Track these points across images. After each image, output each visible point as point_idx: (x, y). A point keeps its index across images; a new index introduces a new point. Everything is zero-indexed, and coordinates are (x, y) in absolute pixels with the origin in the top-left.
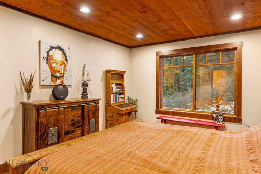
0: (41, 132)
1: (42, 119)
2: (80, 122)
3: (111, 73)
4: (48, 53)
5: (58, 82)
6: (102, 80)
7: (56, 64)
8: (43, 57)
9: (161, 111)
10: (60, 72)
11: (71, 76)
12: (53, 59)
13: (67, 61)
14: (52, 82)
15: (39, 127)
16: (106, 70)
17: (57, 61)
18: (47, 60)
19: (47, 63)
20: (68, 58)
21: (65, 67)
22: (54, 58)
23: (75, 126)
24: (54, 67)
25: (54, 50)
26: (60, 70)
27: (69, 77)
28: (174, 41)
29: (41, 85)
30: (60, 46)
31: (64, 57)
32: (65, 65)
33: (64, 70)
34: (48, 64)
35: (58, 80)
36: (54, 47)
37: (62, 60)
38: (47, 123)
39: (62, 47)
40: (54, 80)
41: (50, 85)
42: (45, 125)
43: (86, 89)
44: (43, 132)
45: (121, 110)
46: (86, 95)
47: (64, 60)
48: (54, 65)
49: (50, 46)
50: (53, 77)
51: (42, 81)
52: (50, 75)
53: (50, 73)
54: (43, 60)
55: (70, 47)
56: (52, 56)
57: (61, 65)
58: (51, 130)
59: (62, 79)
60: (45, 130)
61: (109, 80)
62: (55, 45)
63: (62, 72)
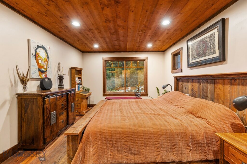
0: (46, 115)
1: (47, 106)
2: (66, 106)
3: (76, 70)
4: (36, 50)
5: (43, 76)
6: (68, 75)
7: (42, 61)
8: (32, 54)
9: (106, 94)
10: (44, 67)
11: (51, 71)
12: (39, 57)
13: (48, 59)
14: (39, 76)
15: (45, 112)
16: (71, 67)
17: (42, 58)
18: (35, 57)
19: (35, 59)
20: (49, 57)
21: (47, 64)
22: (40, 55)
23: (64, 109)
24: (40, 63)
25: (40, 48)
26: (44, 66)
27: (50, 72)
28: (114, 52)
29: (32, 78)
30: (43, 46)
31: (47, 55)
32: (47, 62)
33: (47, 66)
34: (36, 61)
35: (43, 74)
36: (40, 46)
37: (45, 57)
38: (50, 108)
39: (45, 47)
40: (40, 74)
41: (38, 78)
42: (49, 110)
43: (62, 81)
44: (48, 116)
45: (86, 95)
46: (63, 86)
47: (46, 58)
48: (40, 61)
49: (37, 45)
50: (40, 72)
51: (32, 75)
52: (38, 70)
53: (37, 68)
54: (32, 57)
55: (50, 47)
56: (39, 53)
57: (45, 62)
58: (53, 113)
59: (46, 73)
60: (49, 114)
61: (74, 75)
62: (40, 44)
63: (46, 68)
